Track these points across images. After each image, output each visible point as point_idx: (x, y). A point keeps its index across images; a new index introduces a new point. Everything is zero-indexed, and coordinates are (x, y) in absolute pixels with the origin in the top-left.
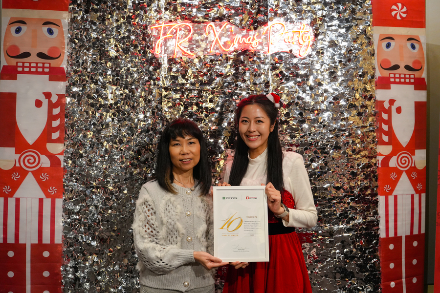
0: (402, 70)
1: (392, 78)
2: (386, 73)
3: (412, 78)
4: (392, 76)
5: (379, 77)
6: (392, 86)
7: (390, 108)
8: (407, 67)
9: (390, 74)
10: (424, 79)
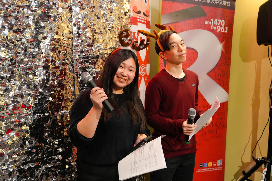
0: (142, 15)
1: (138, 18)
2: (136, 15)
3: (146, 21)
4: (138, 17)
5: (133, 17)
6: (138, 23)
7: (138, 37)
8: (144, 13)
9: (137, 16)
10: (149, 22)
